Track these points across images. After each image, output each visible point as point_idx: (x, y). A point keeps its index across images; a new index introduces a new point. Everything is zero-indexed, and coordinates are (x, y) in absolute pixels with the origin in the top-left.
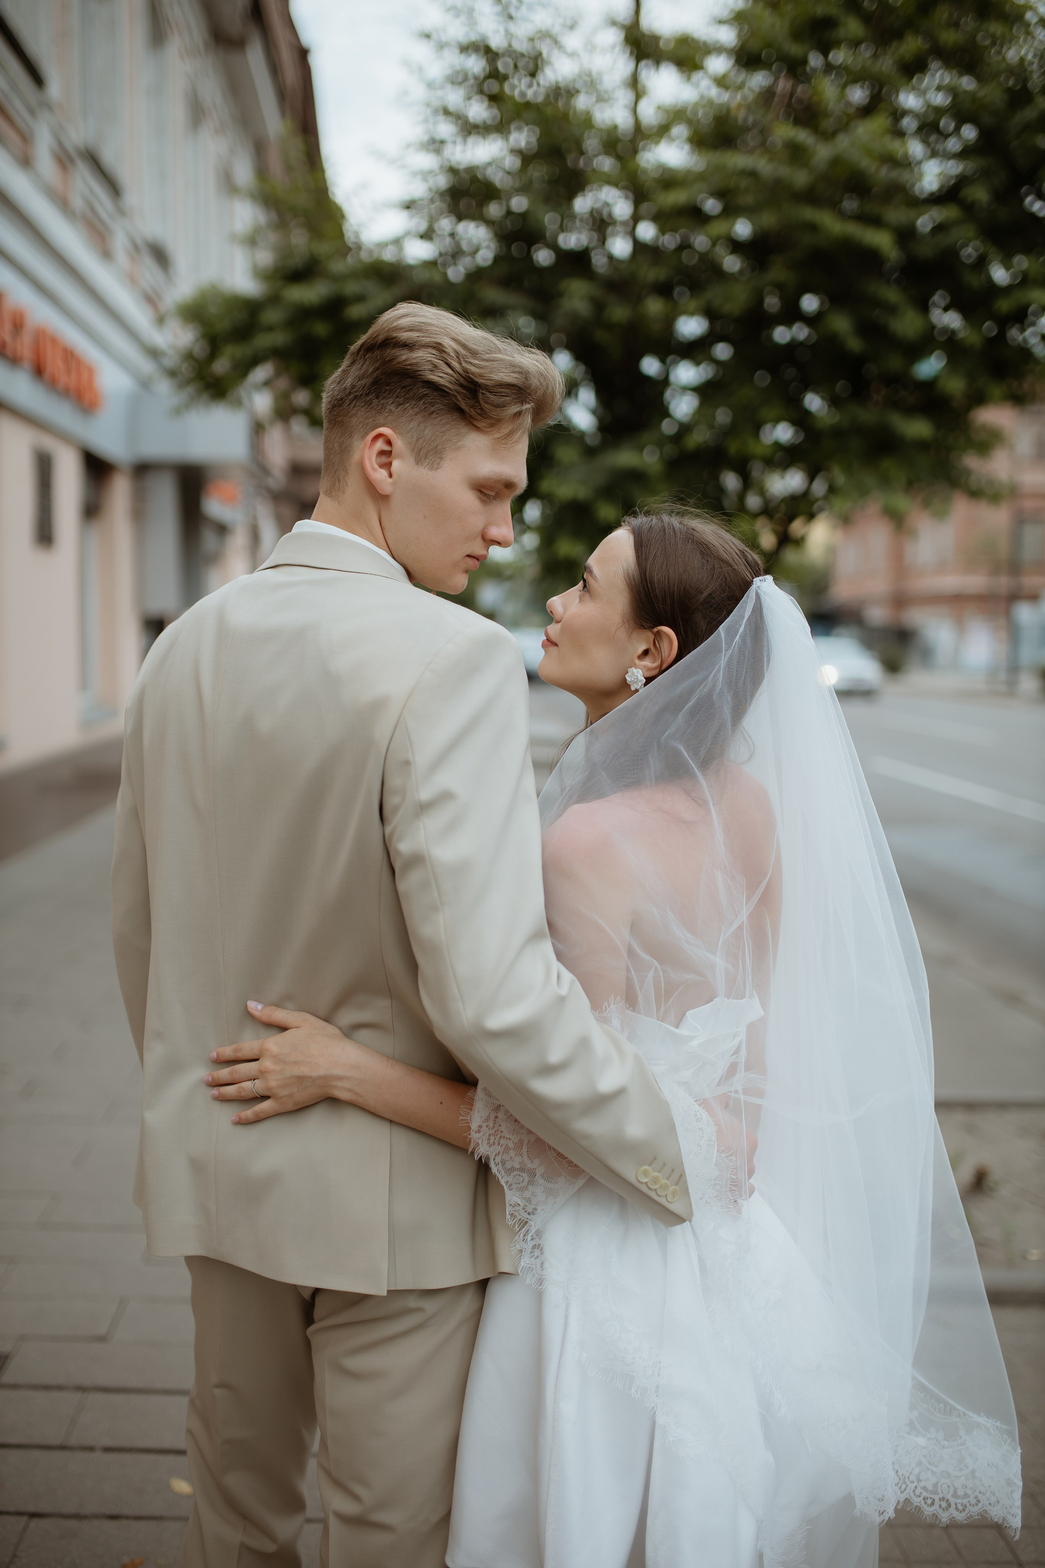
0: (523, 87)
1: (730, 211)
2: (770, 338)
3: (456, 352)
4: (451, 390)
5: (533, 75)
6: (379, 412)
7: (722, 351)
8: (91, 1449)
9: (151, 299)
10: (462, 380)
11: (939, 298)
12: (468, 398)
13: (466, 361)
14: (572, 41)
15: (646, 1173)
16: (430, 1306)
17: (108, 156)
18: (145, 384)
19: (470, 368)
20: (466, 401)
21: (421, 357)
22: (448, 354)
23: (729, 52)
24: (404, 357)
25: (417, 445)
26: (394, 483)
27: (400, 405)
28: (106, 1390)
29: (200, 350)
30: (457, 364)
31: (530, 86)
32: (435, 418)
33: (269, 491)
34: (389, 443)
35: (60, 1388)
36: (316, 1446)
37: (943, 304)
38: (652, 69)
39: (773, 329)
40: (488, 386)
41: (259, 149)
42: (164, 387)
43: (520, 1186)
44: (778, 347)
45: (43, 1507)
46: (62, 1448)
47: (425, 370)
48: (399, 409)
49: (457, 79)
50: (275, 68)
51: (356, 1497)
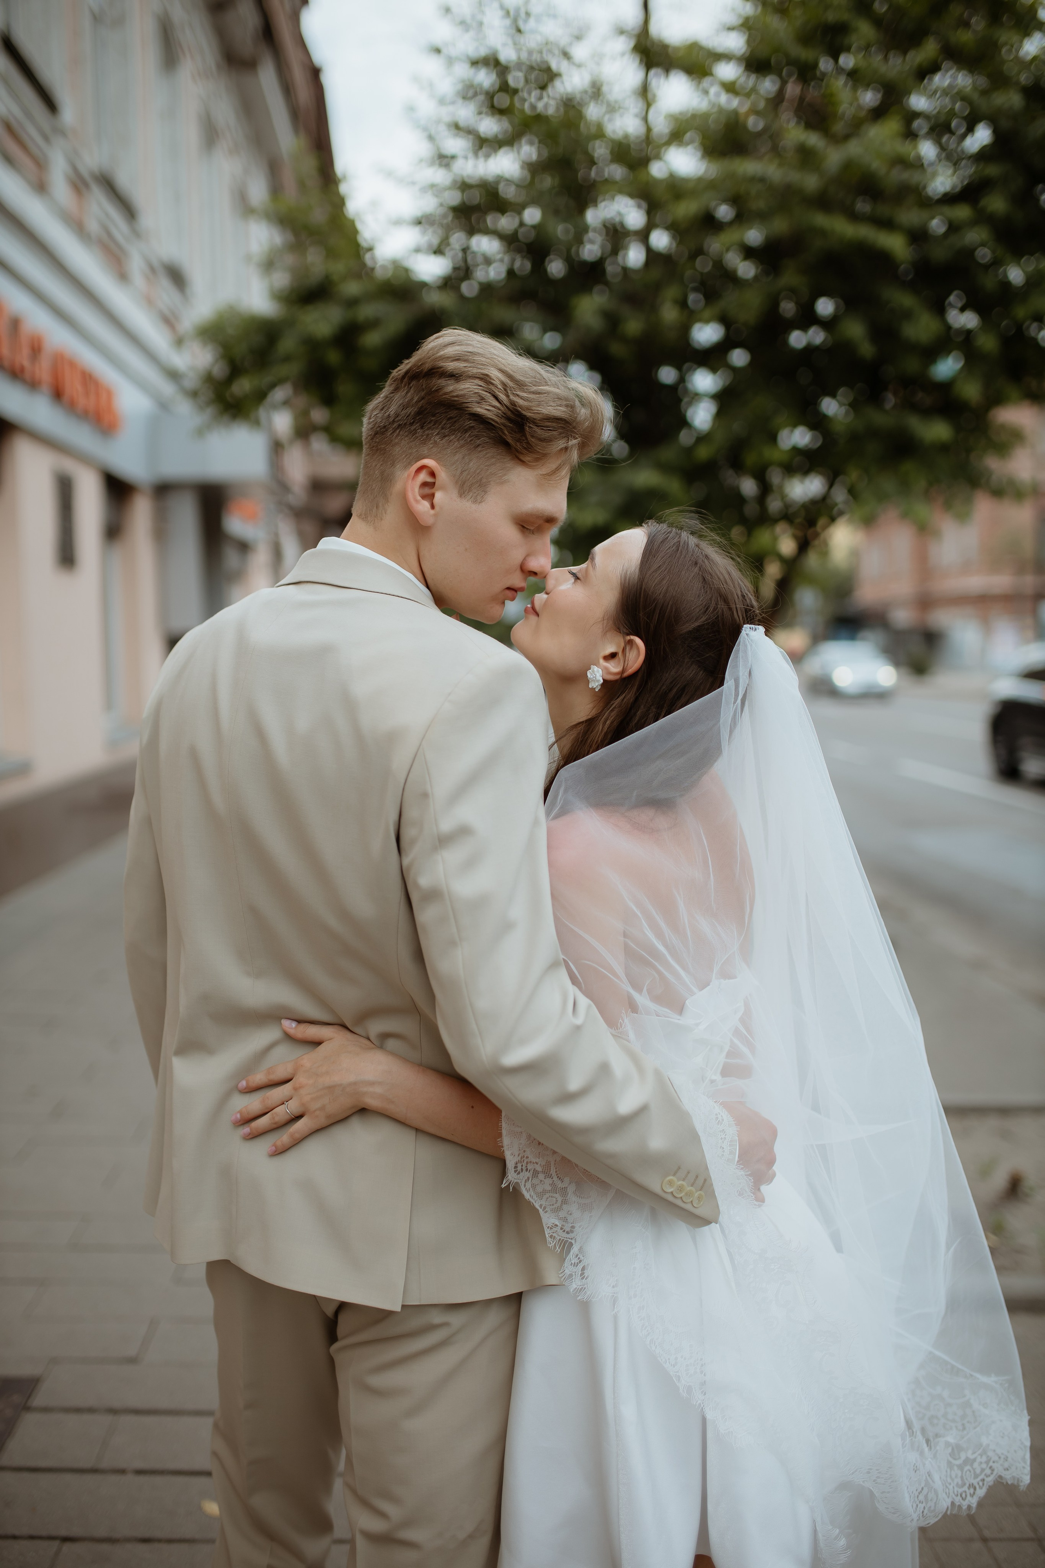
0: (533, 99)
1: (742, 217)
2: (785, 342)
3: (504, 384)
4: (498, 423)
5: (543, 87)
6: (424, 443)
7: (739, 357)
8: (122, 1472)
9: (168, 321)
10: (509, 413)
11: (955, 298)
12: (515, 432)
13: (514, 394)
14: (580, 52)
15: (671, 1183)
16: (456, 1320)
17: (124, 180)
18: (163, 405)
19: (518, 401)
20: (513, 434)
21: (468, 388)
22: (496, 387)
23: (739, 59)
24: (451, 388)
25: (461, 477)
26: (435, 515)
27: (445, 436)
28: (137, 1412)
29: (220, 370)
30: (504, 397)
31: (540, 98)
32: (480, 451)
33: (290, 507)
34: (433, 474)
35: (91, 1410)
36: (341, 1466)
37: (960, 305)
38: (662, 76)
39: (789, 334)
40: (535, 419)
41: (273, 168)
42: (185, 409)
43: (554, 1207)
44: (793, 351)
45: (76, 1531)
46: (94, 1471)
47: (472, 403)
48: (444, 440)
49: (468, 92)
50: (287, 89)
51: (382, 1515)
